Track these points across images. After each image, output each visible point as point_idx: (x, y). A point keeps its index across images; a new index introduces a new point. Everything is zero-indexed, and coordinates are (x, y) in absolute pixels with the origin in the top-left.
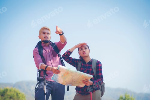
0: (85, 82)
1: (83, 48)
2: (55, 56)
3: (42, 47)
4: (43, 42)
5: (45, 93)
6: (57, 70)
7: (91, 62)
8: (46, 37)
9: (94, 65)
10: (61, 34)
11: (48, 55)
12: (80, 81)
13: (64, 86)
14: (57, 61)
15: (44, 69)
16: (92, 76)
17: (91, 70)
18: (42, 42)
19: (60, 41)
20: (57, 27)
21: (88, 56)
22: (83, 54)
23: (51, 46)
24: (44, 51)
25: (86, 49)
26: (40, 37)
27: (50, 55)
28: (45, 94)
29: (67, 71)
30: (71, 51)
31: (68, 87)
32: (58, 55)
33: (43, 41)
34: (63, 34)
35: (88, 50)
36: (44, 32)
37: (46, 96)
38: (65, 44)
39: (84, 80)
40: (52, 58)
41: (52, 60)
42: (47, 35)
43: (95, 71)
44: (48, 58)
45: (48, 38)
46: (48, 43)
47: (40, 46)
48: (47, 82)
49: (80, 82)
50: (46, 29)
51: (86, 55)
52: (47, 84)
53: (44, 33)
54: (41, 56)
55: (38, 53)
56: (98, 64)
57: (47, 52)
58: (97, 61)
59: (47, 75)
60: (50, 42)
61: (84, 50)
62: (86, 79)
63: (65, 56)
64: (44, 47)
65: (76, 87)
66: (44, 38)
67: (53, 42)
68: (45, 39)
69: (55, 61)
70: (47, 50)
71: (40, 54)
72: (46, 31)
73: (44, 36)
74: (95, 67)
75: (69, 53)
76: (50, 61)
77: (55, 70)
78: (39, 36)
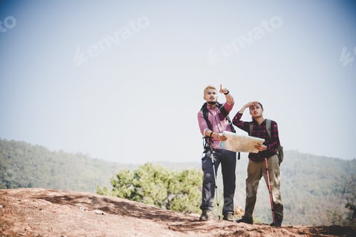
0: (257, 147)
1: (255, 107)
2: (222, 120)
3: (208, 110)
7: (264, 123)
8: (212, 98)
9: (268, 126)
11: (214, 119)
13: (235, 153)
14: (224, 125)
15: (209, 136)
18: (208, 104)
19: (226, 102)
20: (221, 85)
21: (261, 116)
22: (255, 113)
23: (217, 108)
24: (209, 115)
25: (258, 108)
26: (205, 99)
27: (217, 119)
31: (239, 153)
32: (225, 118)
33: (209, 102)
34: (228, 93)
35: (260, 109)
36: (209, 91)
38: (232, 104)
39: (256, 145)
40: (219, 122)
41: (219, 125)
42: (212, 95)
44: (214, 123)
45: (214, 99)
46: (215, 105)
47: (205, 109)
49: (252, 148)
50: (211, 88)
51: (258, 115)
52: (213, 152)
53: (210, 93)
54: (206, 120)
55: (203, 117)
56: (273, 124)
57: (213, 116)
59: (213, 143)
61: (256, 110)
62: (258, 144)
64: (210, 110)
65: (248, 153)
68: (210, 100)
69: (222, 126)
72: (212, 91)
73: (209, 96)
75: (239, 115)
78: (204, 97)
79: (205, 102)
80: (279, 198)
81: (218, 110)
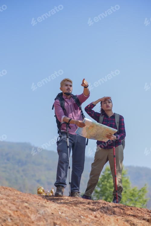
0: (109, 136)
1: (107, 102)
2: (76, 109)
3: (64, 99)
4: (65, 95)
5: (68, 145)
6: (83, 124)
7: (114, 116)
8: (69, 89)
10: (86, 87)
11: (70, 107)
12: (104, 135)
13: (85, 138)
14: (78, 114)
15: (67, 122)
16: (116, 131)
17: (114, 124)
18: (63, 94)
19: (83, 94)
20: (84, 79)
21: (111, 110)
22: (107, 107)
23: (72, 99)
24: (66, 104)
25: (110, 102)
27: (72, 108)
28: (68, 147)
29: (93, 124)
30: (94, 104)
32: (79, 108)
33: (65, 93)
34: (87, 87)
35: (111, 104)
36: (66, 83)
37: (69, 148)
39: (108, 135)
40: (74, 110)
41: (73, 113)
42: (69, 87)
43: (117, 125)
45: (70, 90)
46: (70, 96)
48: (69, 136)
49: (104, 137)
50: (68, 80)
51: (109, 108)
52: (69, 137)
53: (67, 85)
54: (62, 108)
55: (60, 105)
56: (121, 118)
57: (69, 105)
58: (120, 115)
59: (70, 128)
60: (72, 94)
61: (108, 104)
62: (110, 134)
63: (88, 108)
64: (66, 100)
65: (98, 141)
66: (67, 90)
67: (75, 95)
68: (67, 92)
69: (76, 115)
70: (69, 103)
71: (61, 107)
72: (69, 83)
73: (66, 88)
74: (119, 121)
75: (92, 105)
76: (71, 114)
77: (80, 123)
78: (60, 88)
79: (62, 92)
80: (121, 182)
81: (73, 100)
